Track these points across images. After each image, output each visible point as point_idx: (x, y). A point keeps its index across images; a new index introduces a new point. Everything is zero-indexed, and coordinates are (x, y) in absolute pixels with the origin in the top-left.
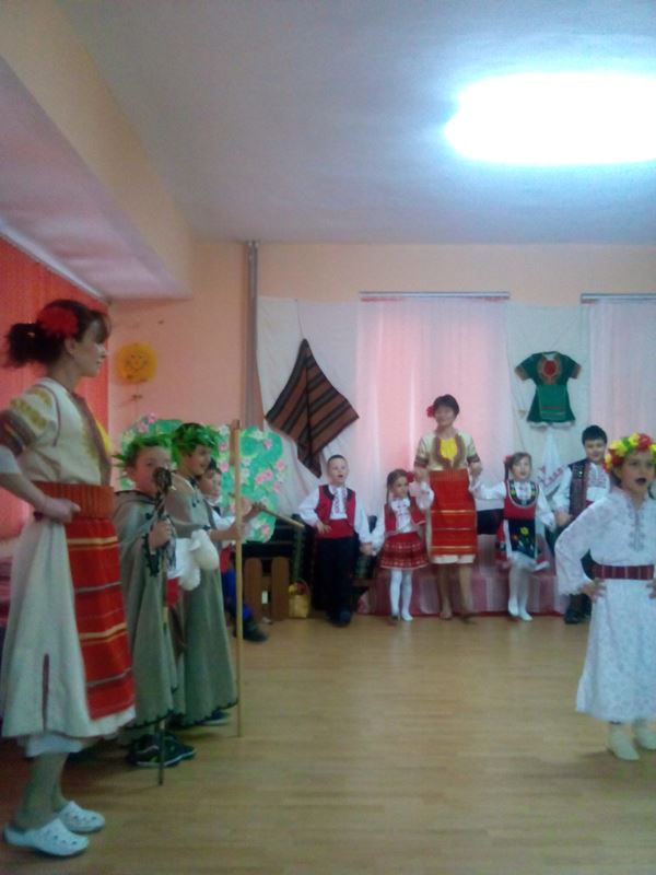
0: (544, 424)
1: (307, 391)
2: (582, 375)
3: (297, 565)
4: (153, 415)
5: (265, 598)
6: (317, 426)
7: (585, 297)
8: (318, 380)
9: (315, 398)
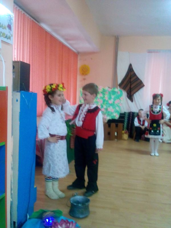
1: (130, 78)
3: (125, 126)
5: (116, 134)
6: (132, 88)
8: (134, 75)
9: (132, 80)
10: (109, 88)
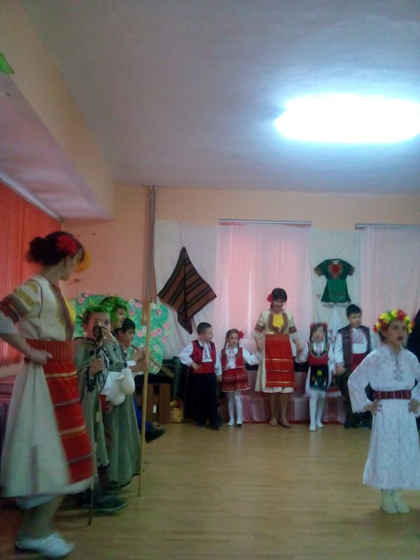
0: (331, 303)
1: (185, 279)
2: (355, 274)
3: (175, 389)
4: (87, 292)
5: (155, 409)
6: (189, 302)
7: (357, 226)
8: (192, 272)
9: (189, 284)
10: (136, 301)
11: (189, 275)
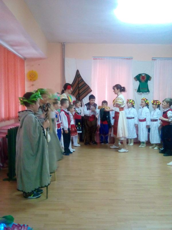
0: (141, 93)
1: (78, 84)
2: (152, 80)
6: (80, 94)
7: (153, 59)
9: (80, 86)
10: (58, 93)
11: (80, 82)
